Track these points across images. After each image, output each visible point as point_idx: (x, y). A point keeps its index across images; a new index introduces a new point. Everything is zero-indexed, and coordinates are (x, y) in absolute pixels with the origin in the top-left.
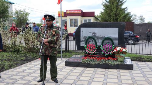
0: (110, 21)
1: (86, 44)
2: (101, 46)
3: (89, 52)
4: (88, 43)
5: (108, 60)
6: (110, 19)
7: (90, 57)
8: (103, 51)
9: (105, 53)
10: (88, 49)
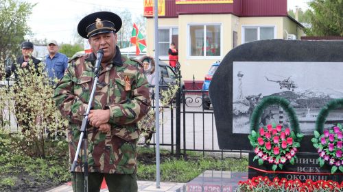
1: (255, 128)
2: (316, 133)
3: (265, 158)
4: (265, 124)
7: (272, 180)
8: (323, 154)
9: (329, 161)
10: (263, 146)
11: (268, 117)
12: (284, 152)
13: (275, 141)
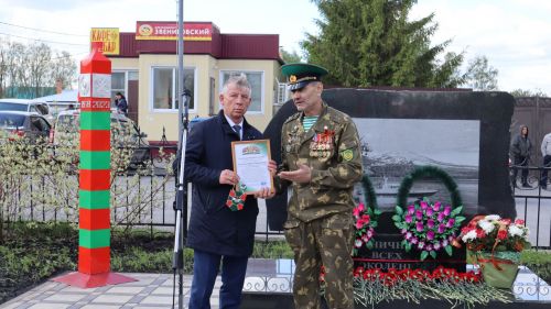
0: (354, 84)
2: (399, 209)
5: (438, 281)
6: (356, 74)
8: (409, 235)
9: (417, 244)
12: (360, 234)
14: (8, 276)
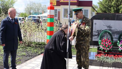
1: (100, 39)
2: (118, 41)
7: (105, 55)
8: (121, 48)
10: (103, 45)
11: (103, 36)
12: (109, 47)
13: (106, 43)
14: (32, 54)
